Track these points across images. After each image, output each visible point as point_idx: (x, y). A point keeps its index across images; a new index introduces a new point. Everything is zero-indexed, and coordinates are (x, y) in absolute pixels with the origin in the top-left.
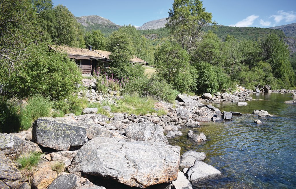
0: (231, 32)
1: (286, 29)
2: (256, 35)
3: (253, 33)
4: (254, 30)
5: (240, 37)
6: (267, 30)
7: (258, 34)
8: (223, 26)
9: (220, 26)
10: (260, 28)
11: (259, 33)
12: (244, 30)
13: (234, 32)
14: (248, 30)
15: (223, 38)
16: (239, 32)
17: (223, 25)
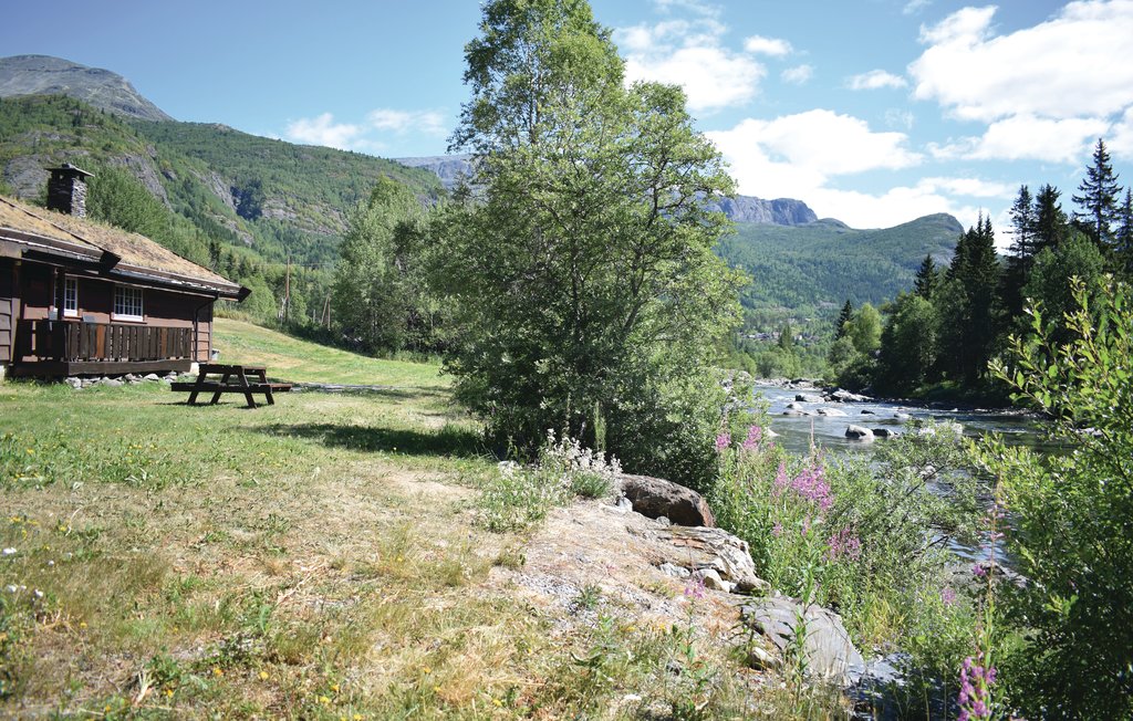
0: (262, 157)
1: (448, 171)
2: (355, 178)
3: (344, 170)
4: (345, 159)
5: (297, 180)
6: (390, 166)
7: (360, 177)
8: (232, 131)
9: (221, 128)
10: (367, 158)
11: (365, 172)
12: (311, 158)
13: (274, 161)
14: (326, 157)
15: (231, 178)
16: (292, 162)
17: (233, 128)
